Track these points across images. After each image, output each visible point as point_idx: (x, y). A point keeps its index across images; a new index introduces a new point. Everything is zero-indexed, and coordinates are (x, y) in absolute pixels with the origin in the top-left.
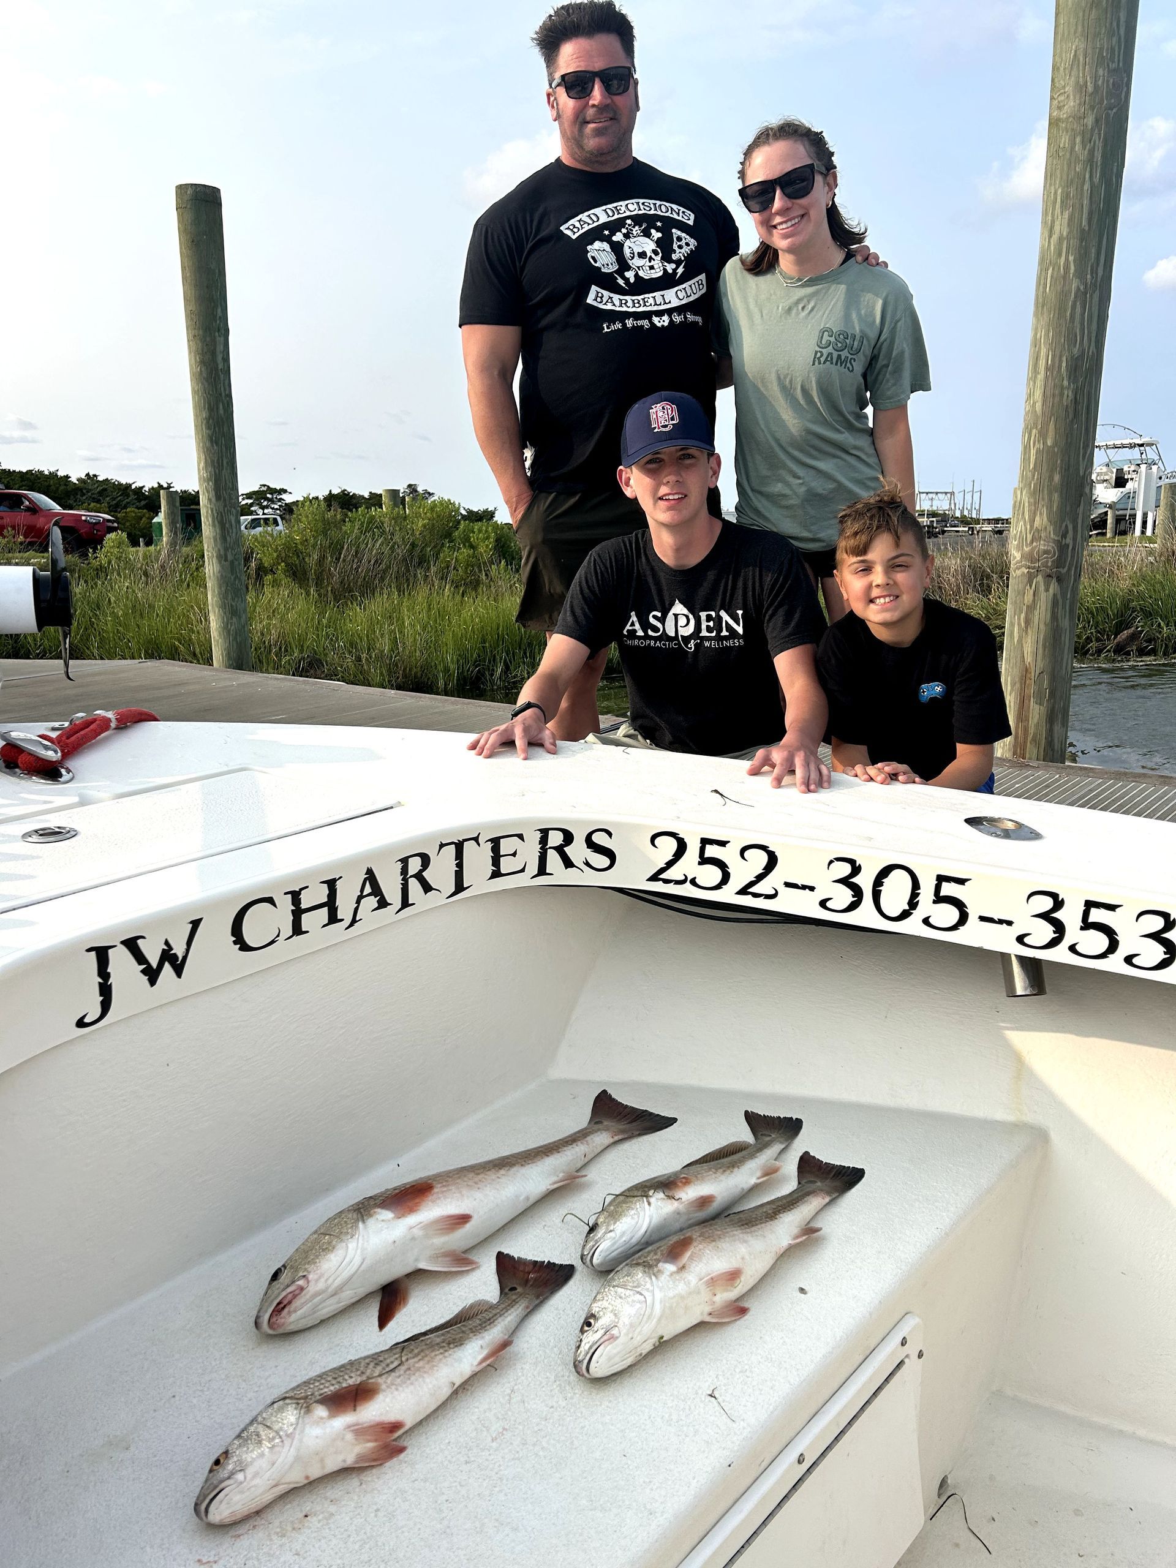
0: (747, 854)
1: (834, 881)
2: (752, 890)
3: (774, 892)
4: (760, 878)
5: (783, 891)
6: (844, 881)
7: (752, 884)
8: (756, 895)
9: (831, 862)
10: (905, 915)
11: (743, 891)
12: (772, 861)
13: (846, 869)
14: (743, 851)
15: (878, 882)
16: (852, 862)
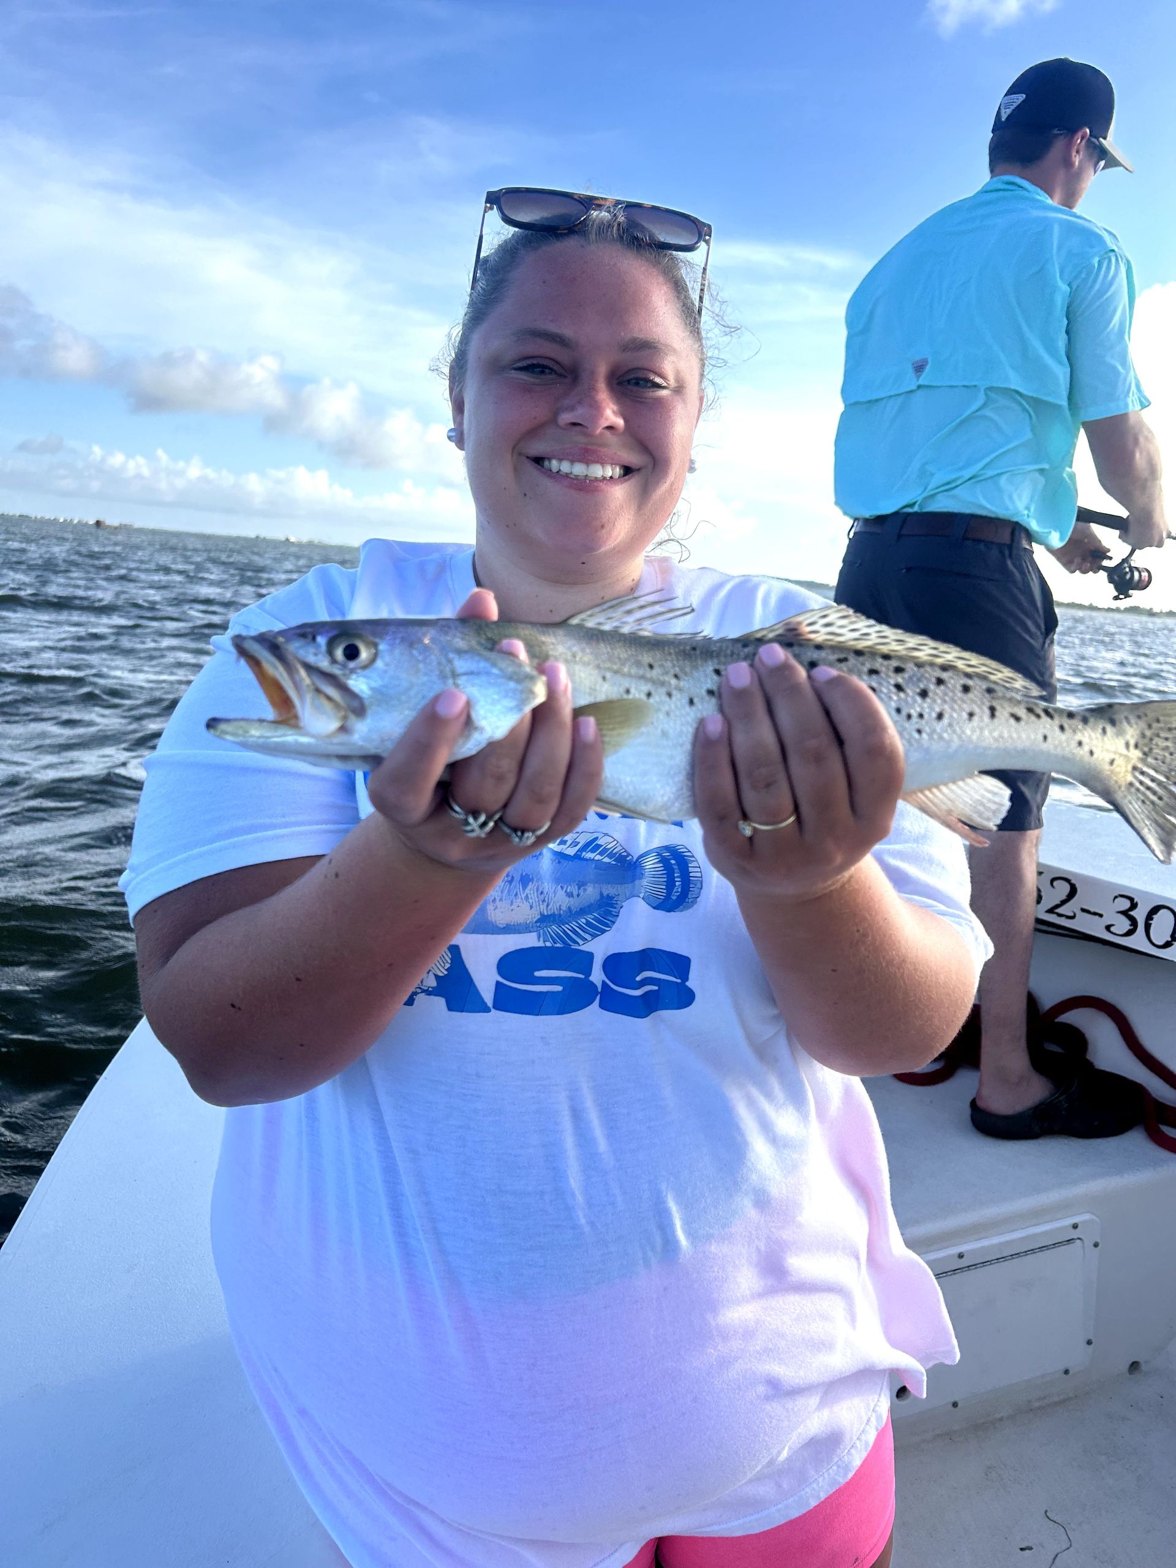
0: (1055, 883)
1: (1118, 912)
2: (1059, 910)
3: (1072, 914)
4: (1063, 902)
5: (1079, 914)
6: (1125, 913)
7: (1057, 906)
8: (1060, 915)
9: (1116, 897)
10: (1167, 945)
11: (1051, 911)
12: (1073, 891)
13: (1127, 904)
14: (1053, 880)
15: (1150, 917)
16: (1131, 899)
